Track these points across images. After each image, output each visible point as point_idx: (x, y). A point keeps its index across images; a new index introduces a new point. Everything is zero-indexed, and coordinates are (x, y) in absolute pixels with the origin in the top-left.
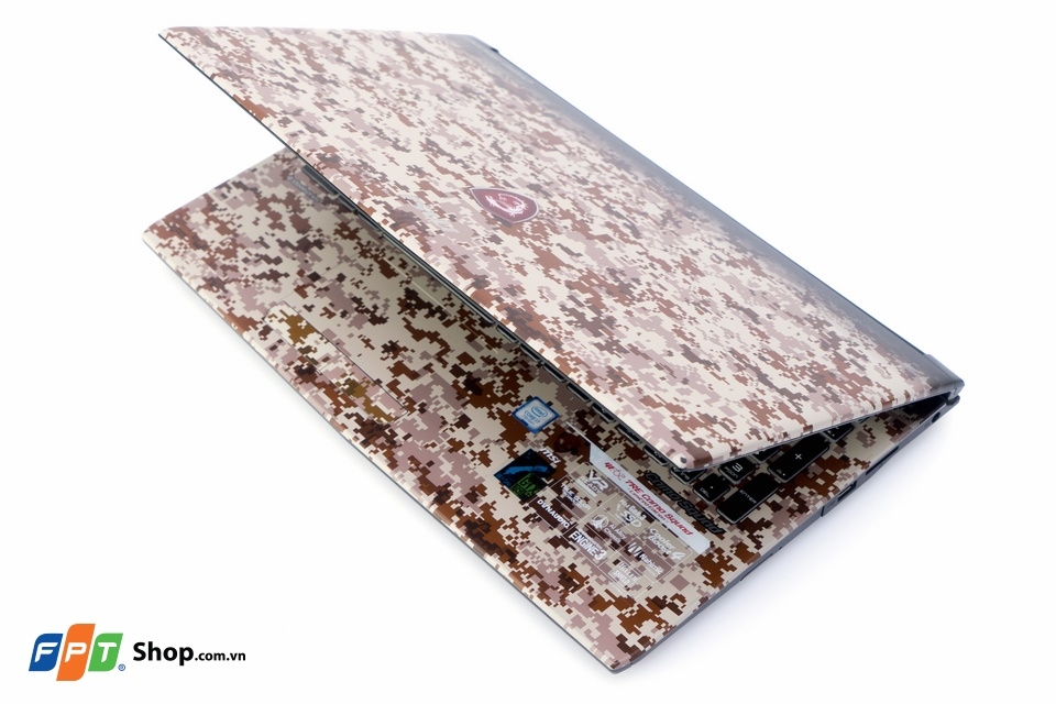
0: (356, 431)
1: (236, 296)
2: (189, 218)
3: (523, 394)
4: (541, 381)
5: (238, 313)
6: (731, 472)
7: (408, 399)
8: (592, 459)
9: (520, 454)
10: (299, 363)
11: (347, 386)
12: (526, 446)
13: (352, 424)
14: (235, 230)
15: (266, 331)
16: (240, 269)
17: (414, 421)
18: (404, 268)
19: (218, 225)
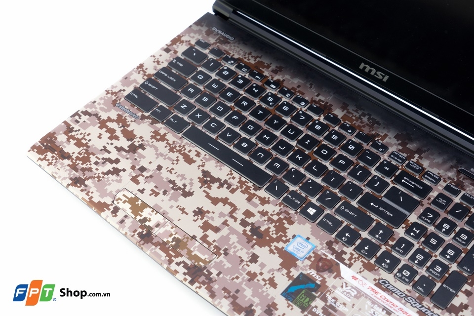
0: (185, 274)
1: (93, 189)
2: (56, 138)
3: (290, 234)
4: (299, 223)
5: (96, 199)
6: (434, 273)
7: (216, 247)
8: (342, 274)
9: (295, 277)
10: (140, 230)
11: (174, 243)
12: (298, 271)
13: (181, 269)
14: (87, 143)
15: (116, 210)
16: (94, 170)
17: (222, 262)
18: (199, 157)
19: (75, 141)
